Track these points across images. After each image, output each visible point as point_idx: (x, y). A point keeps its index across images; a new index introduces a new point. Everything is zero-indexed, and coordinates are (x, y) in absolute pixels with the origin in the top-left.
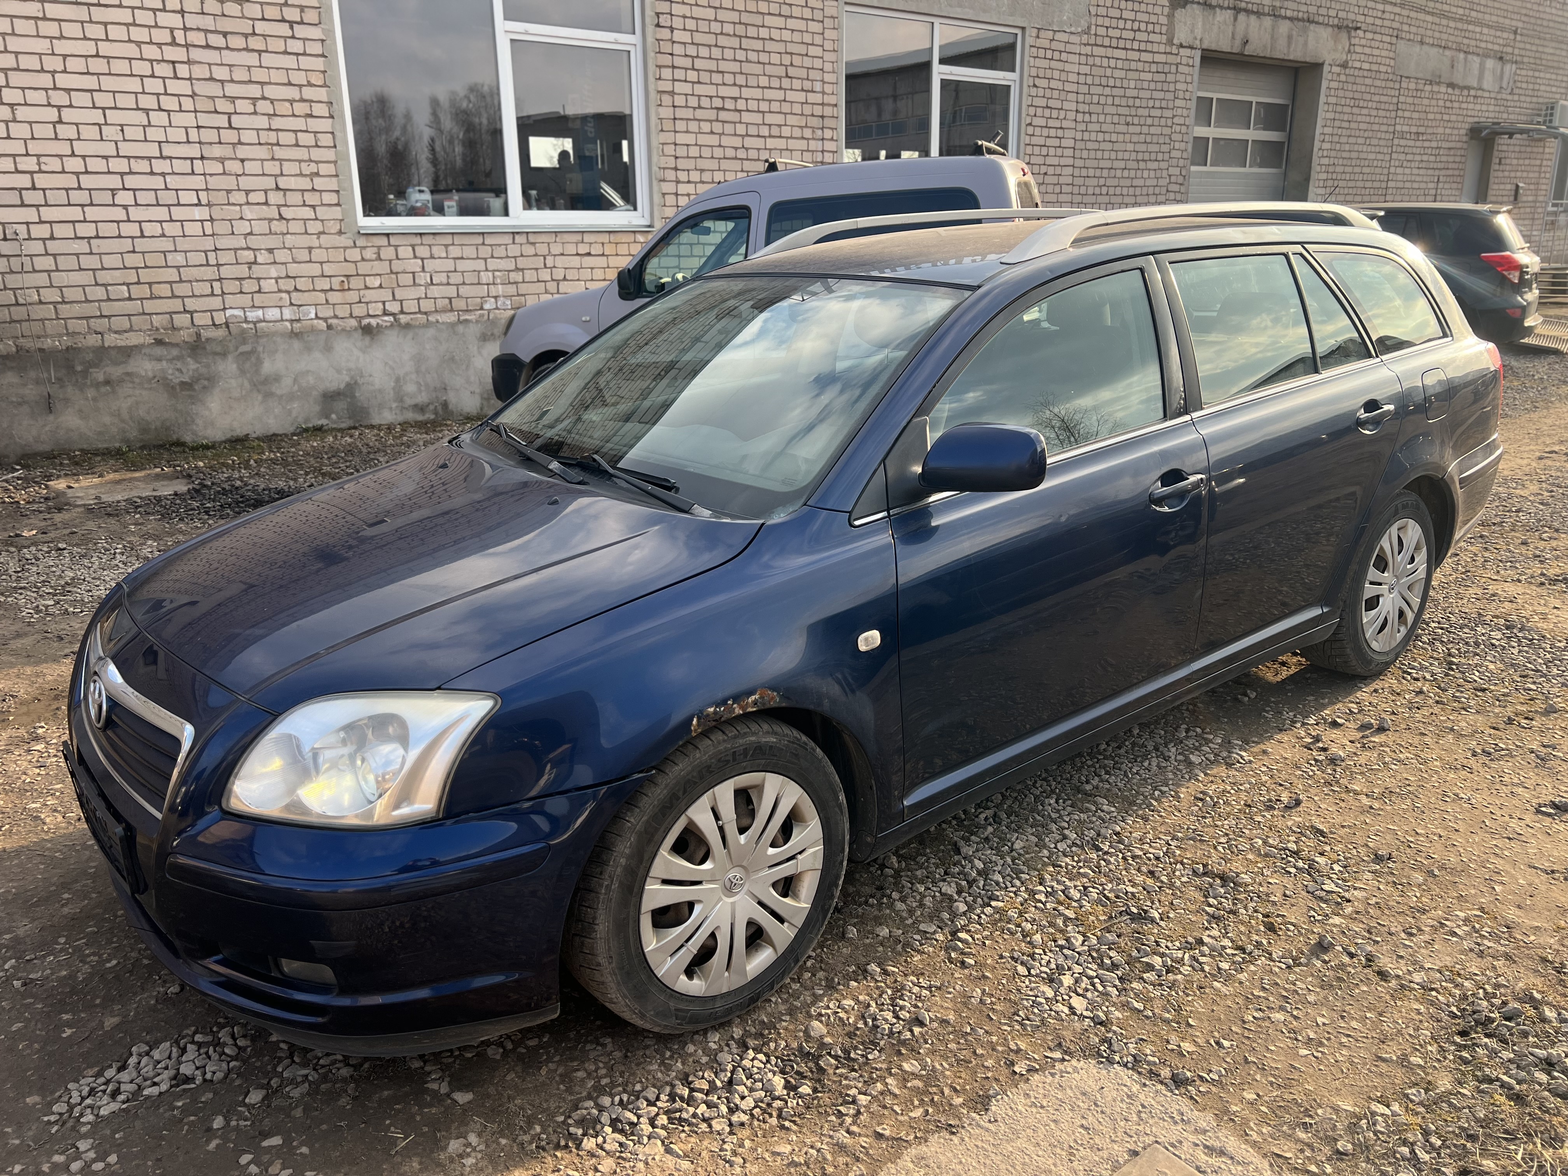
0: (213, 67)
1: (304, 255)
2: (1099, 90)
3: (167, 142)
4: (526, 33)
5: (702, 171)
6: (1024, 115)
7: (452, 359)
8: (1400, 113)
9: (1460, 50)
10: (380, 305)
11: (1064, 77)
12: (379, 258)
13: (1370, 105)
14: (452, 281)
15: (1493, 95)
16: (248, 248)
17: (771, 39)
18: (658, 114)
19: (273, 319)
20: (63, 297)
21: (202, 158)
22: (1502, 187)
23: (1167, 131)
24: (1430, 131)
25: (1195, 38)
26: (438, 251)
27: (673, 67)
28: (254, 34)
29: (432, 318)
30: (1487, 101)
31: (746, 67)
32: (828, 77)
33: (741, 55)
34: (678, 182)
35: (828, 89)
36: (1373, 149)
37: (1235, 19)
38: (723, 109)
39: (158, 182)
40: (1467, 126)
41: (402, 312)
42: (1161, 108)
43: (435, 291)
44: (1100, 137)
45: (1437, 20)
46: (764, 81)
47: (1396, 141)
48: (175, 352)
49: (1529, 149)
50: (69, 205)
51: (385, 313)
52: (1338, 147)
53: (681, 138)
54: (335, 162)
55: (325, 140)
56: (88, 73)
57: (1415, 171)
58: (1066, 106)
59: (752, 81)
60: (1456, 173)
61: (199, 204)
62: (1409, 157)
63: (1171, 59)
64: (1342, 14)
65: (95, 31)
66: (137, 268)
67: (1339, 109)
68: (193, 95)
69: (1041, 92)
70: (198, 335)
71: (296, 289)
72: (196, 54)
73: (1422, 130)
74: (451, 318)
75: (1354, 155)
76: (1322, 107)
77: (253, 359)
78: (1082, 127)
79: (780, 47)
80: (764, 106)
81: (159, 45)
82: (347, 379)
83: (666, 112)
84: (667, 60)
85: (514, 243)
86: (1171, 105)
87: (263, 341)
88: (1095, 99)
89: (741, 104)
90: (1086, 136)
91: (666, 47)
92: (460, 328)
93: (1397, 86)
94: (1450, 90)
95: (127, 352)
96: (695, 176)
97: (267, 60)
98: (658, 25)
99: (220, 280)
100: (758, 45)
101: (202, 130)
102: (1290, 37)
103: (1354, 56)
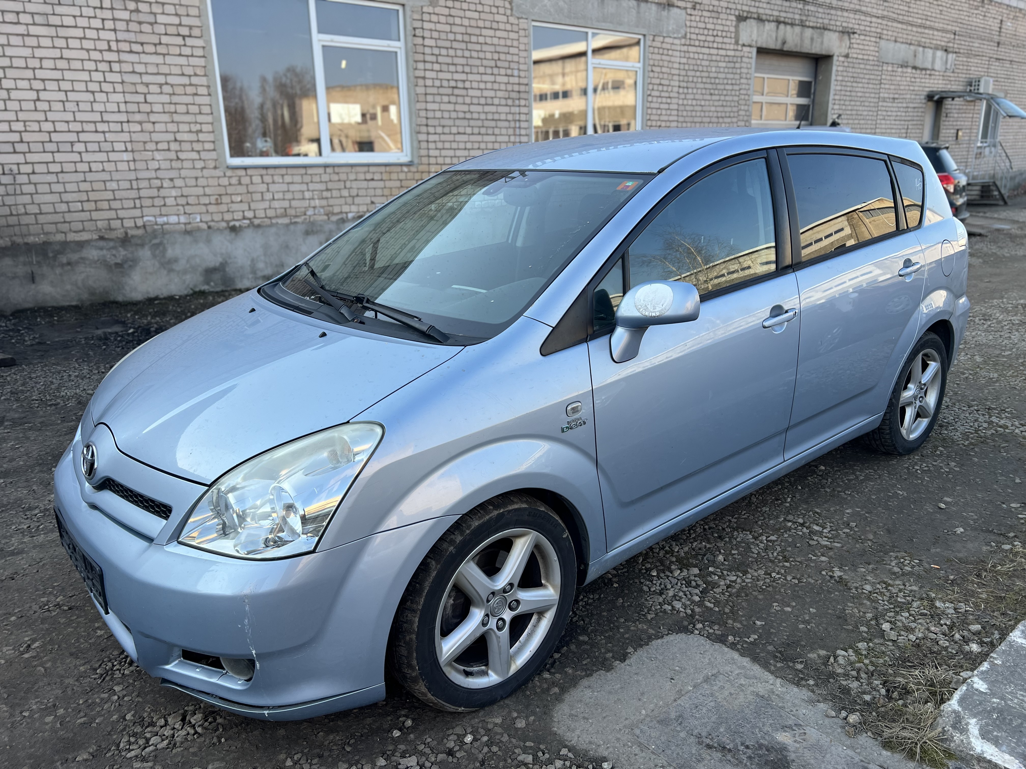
0: (135, 65)
1: (193, 182)
2: (692, 73)
3: (106, 112)
4: (332, 41)
5: (444, 126)
6: (646, 89)
7: (287, 247)
8: (883, 86)
9: (920, 46)
10: (241, 213)
11: (670, 65)
12: (240, 184)
13: (863, 81)
14: (286, 197)
15: (941, 74)
16: (157, 178)
17: (486, 43)
18: (415, 91)
19: (173, 222)
20: (40, 209)
21: (128, 122)
22: (948, 131)
23: (736, 98)
24: (901, 97)
25: (753, 40)
26: (277, 179)
27: (425, 62)
28: (160, 44)
29: (274, 221)
30: (938, 77)
31: (471, 62)
32: (522, 67)
33: (467, 54)
34: (428, 134)
35: (522, 74)
36: (866, 108)
37: (778, 28)
38: (456, 87)
39: (100, 137)
40: (925, 93)
41: (255, 217)
42: (732, 84)
43: (276, 204)
44: (694, 102)
45: (904, 27)
46: (482, 70)
47: (880, 104)
48: (111, 244)
49: (965, 107)
50: (44, 152)
51: (244, 218)
52: (844, 107)
53: (430, 106)
54: (212, 124)
55: (206, 109)
56: (56, 69)
57: (893, 122)
58: (672, 83)
59: (475, 70)
60: (919, 123)
61: (126, 151)
62: (889, 113)
63: (738, 54)
64: (845, 24)
65: (61, 43)
66: (87, 192)
67: (844, 83)
68: (123, 82)
69: (656, 75)
70: (126, 233)
71: (188, 204)
72: (124, 57)
73: (896, 96)
74: (286, 221)
75: (854, 112)
76: (833, 83)
77: (161, 248)
78: (682, 96)
79: (492, 49)
80: (482, 86)
81: (101, 51)
82: (220, 260)
83: (420, 90)
84: (420, 57)
85: (325, 173)
86: (738, 82)
87: (167, 236)
88: (691, 79)
89: (468, 85)
90: (685, 102)
91: (420, 49)
92: (292, 227)
93: (880, 69)
94: (914, 71)
95: (81, 245)
96: (439, 130)
97: (169, 59)
98: (415, 36)
99: (140, 198)
100: (478, 47)
101: (128, 104)
102: (812, 39)
103: (853, 51)
